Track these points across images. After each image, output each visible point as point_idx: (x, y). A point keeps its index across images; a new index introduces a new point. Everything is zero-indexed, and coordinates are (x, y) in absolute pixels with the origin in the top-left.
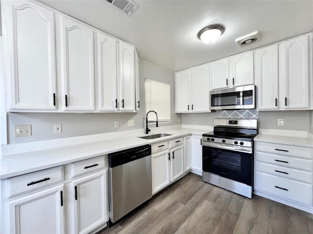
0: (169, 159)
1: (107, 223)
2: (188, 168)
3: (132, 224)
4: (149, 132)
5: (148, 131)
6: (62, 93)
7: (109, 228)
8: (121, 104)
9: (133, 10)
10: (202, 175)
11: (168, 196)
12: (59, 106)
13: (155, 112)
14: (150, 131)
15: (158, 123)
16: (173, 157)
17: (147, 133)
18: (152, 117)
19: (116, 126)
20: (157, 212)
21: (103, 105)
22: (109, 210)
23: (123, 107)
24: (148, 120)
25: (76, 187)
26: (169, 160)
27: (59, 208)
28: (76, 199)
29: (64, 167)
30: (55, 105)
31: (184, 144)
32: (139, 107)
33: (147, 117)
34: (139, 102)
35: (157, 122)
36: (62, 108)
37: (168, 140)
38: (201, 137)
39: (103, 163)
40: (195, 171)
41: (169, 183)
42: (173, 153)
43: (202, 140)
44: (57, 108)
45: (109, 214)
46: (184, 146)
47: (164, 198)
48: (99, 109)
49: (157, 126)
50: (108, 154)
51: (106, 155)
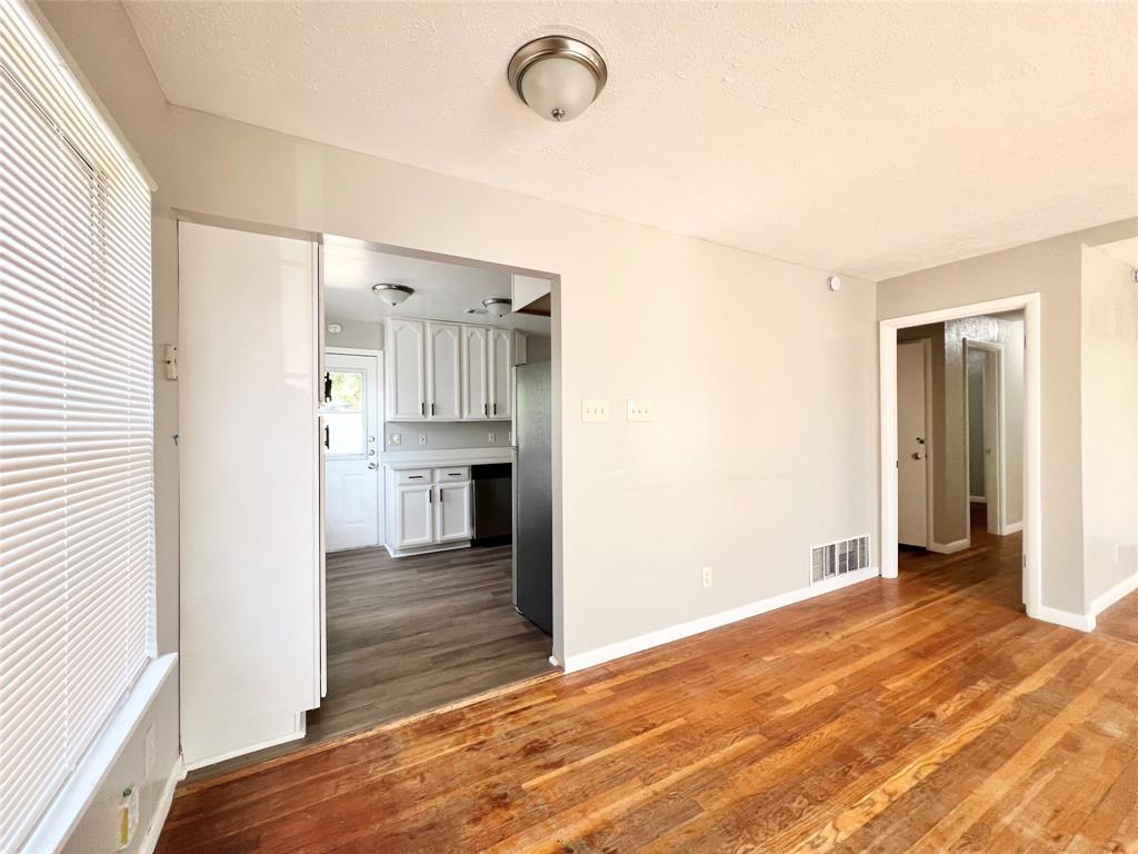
6: (430, 402)
8: (492, 409)
12: (428, 416)
21: (469, 412)
25: (441, 491)
27: (428, 504)
28: (441, 501)
29: (432, 470)
30: (423, 414)
36: (430, 418)
39: (465, 472)
44: (425, 417)
48: (466, 417)
50: (470, 466)
51: (468, 466)
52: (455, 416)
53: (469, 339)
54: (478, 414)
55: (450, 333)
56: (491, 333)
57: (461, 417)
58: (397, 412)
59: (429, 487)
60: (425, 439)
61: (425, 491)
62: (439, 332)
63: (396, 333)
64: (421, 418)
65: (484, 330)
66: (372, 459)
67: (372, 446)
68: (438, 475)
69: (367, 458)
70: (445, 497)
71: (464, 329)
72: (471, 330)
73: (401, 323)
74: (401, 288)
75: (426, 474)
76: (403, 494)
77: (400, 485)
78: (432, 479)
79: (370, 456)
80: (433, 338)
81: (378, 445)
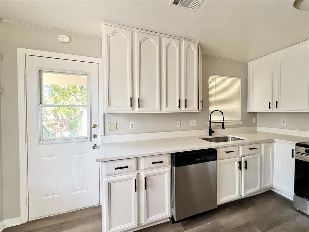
0: (240, 168)
1: (170, 218)
2: (267, 185)
3: (194, 228)
4: (212, 134)
5: (211, 132)
6: (137, 97)
7: (171, 223)
9: (200, 3)
10: (293, 200)
11: (238, 213)
13: (221, 112)
14: (213, 132)
15: (225, 124)
16: (246, 168)
17: (210, 134)
18: (216, 118)
19: (178, 125)
20: (223, 226)
21: (167, 106)
22: (172, 207)
23: (186, 107)
24: (212, 120)
25: (146, 178)
26: (240, 170)
27: (134, 193)
28: (146, 189)
29: (138, 159)
30: (131, 107)
31: (262, 153)
32: (202, 106)
33: (210, 117)
34: (202, 101)
35: (223, 123)
36: (137, 110)
37: (238, 146)
38: (294, 147)
39: (167, 160)
40: (279, 190)
41: (239, 197)
42: (246, 162)
43: (295, 152)
44: (133, 109)
45: (172, 211)
46: (261, 155)
47: (232, 213)
48: (164, 110)
49: (223, 127)
50: (172, 153)
51: (170, 154)
52: (155, 108)
53: (167, 47)
54: (174, 107)
55: (153, 41)
56: (183, 44)
57: (161, 109)
58: (109, 105)
59: (134, 176)
60: (134, 126)
61: (131, 179)
63: (109, 37)
64: (129, 110)
65: (178, 41)
66: (95, 141)
67: (95, 131)
68: (143, 163)
69: (91, 140)
70: (149, 183)
71: (164, 39)
72: (169, 40)
73: (112, 29)
78: (138, 168)
79: (93, 139)
80: (140, 43)
81: (99, 131)
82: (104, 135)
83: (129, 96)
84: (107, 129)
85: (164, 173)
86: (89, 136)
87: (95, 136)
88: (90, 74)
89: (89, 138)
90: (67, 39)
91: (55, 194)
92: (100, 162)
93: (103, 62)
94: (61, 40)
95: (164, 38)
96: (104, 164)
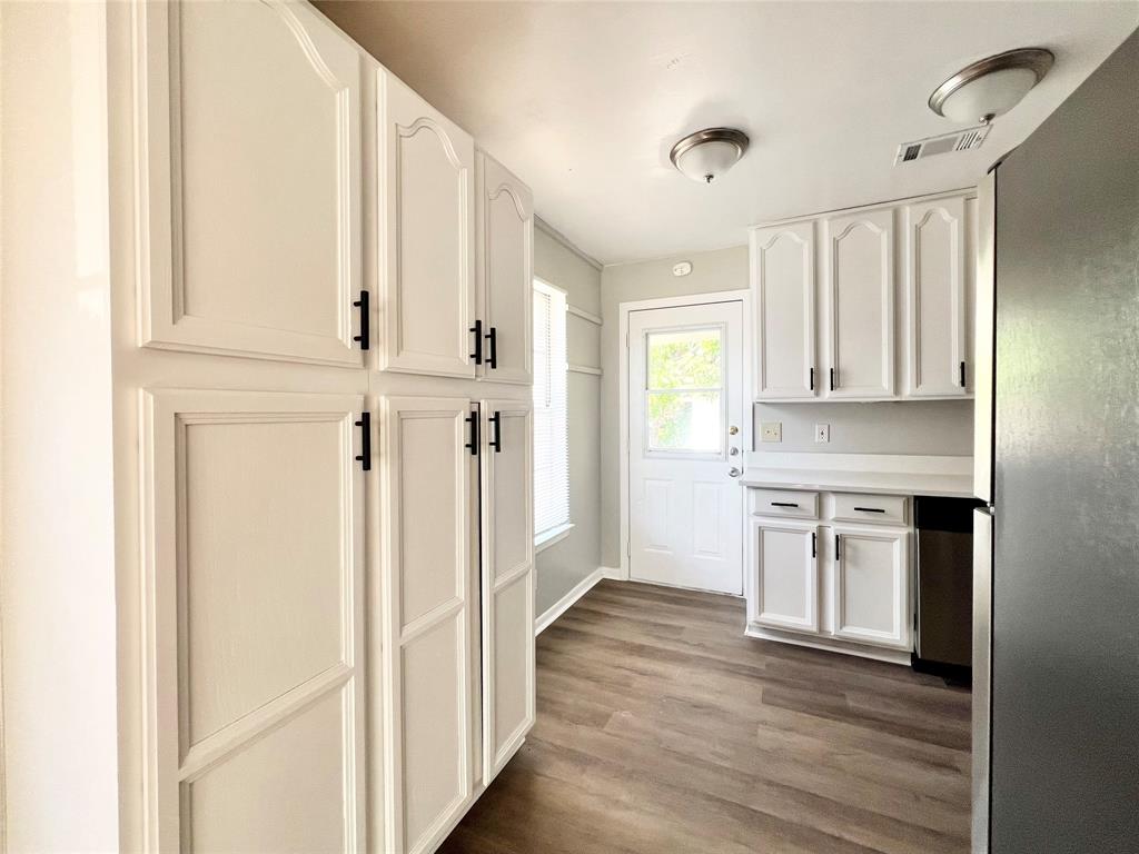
6: (827, 364)
12: (821, 392)
21: (919, 381)
25: (837, 539)
28: (838, 558)
29: (821, 495)
30: (812, 388)
36: (827, 395)
39: (896, 508)
44: (817, 394)
48: (909, 392)
50: (916, 498)
51: (908, 498)
53: (918, 230)
57: (897, 392)
58: (764, 386)
59: (813, 526)
60: (826, 432)
61: (805, 532)
62: (848, 231)
63: (763, 251)
64: (808, 396)
65: (962, 198)
66: (735, 462)
67: (734, 441)
68: (833, 506)
69: (727, 459)
73: (770, 233)
74: (719, 135)
75: (808, 502)
76: (761, 531)
77: (757, 514)
78: (820, 512)
79: (730, 456)
80: (836, 243)
81: (743, 440)
82: (754, 450)
83: (808, 364)
84: (759, 438)
85: (892, 540)
86: (723, 450)
87: (735, 452)
88: (726, 323)
89: (723, 455)
90: (686, 268)
91: (665, 548)
92: (745, 487)
93: (750, 296)
94: (677, 273)
95: (908, 209)
96: (753, 493)
